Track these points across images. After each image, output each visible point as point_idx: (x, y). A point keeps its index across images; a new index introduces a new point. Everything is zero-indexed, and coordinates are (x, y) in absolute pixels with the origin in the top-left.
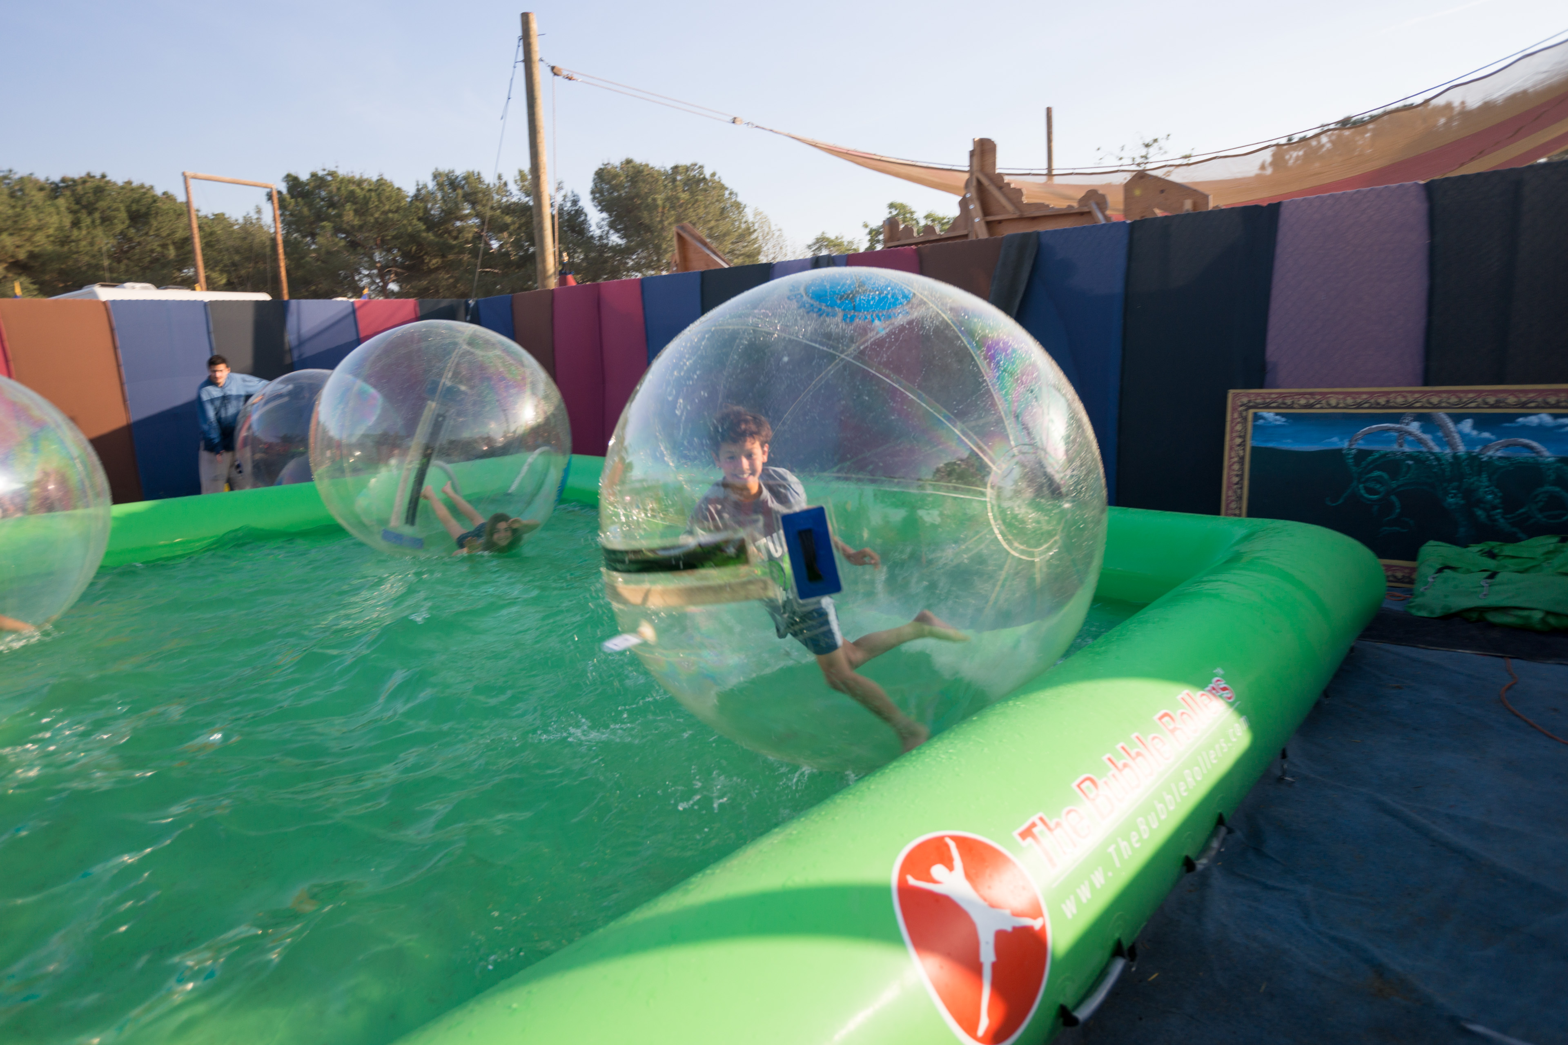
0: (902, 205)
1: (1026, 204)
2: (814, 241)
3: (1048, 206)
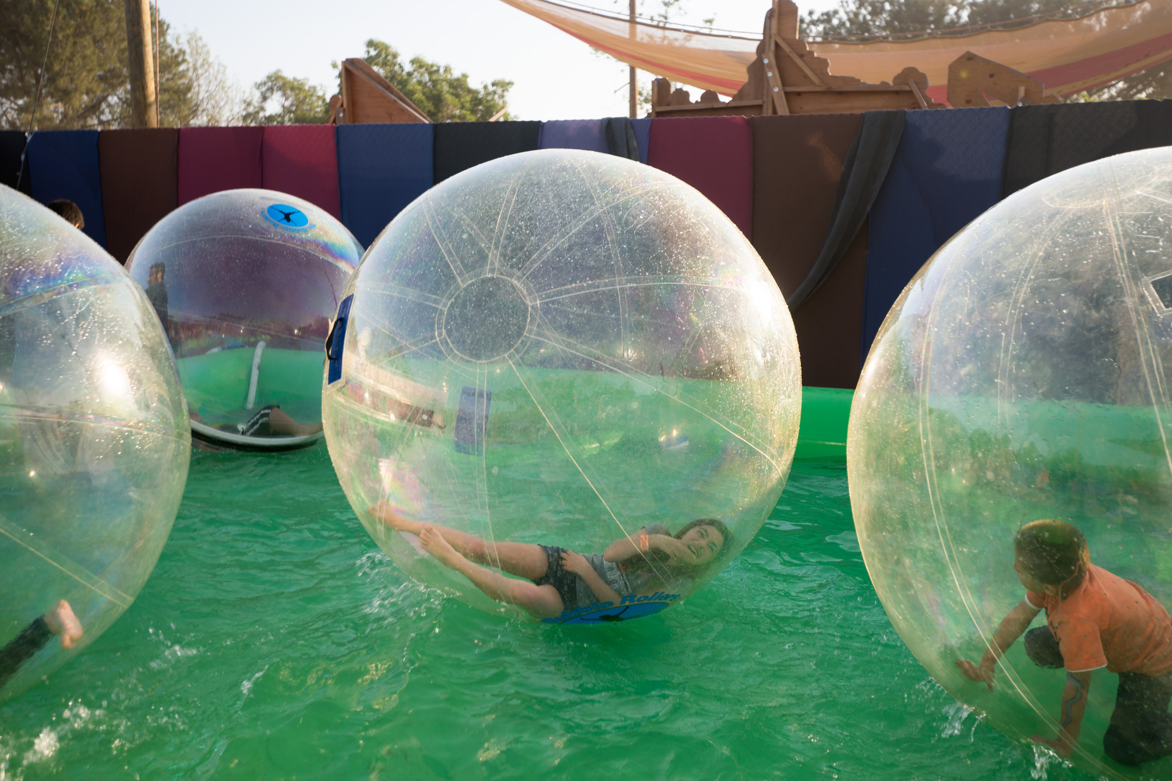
0: (383, 44)
1: (832, 76)
2: (265, 79)
3: (859, 81)
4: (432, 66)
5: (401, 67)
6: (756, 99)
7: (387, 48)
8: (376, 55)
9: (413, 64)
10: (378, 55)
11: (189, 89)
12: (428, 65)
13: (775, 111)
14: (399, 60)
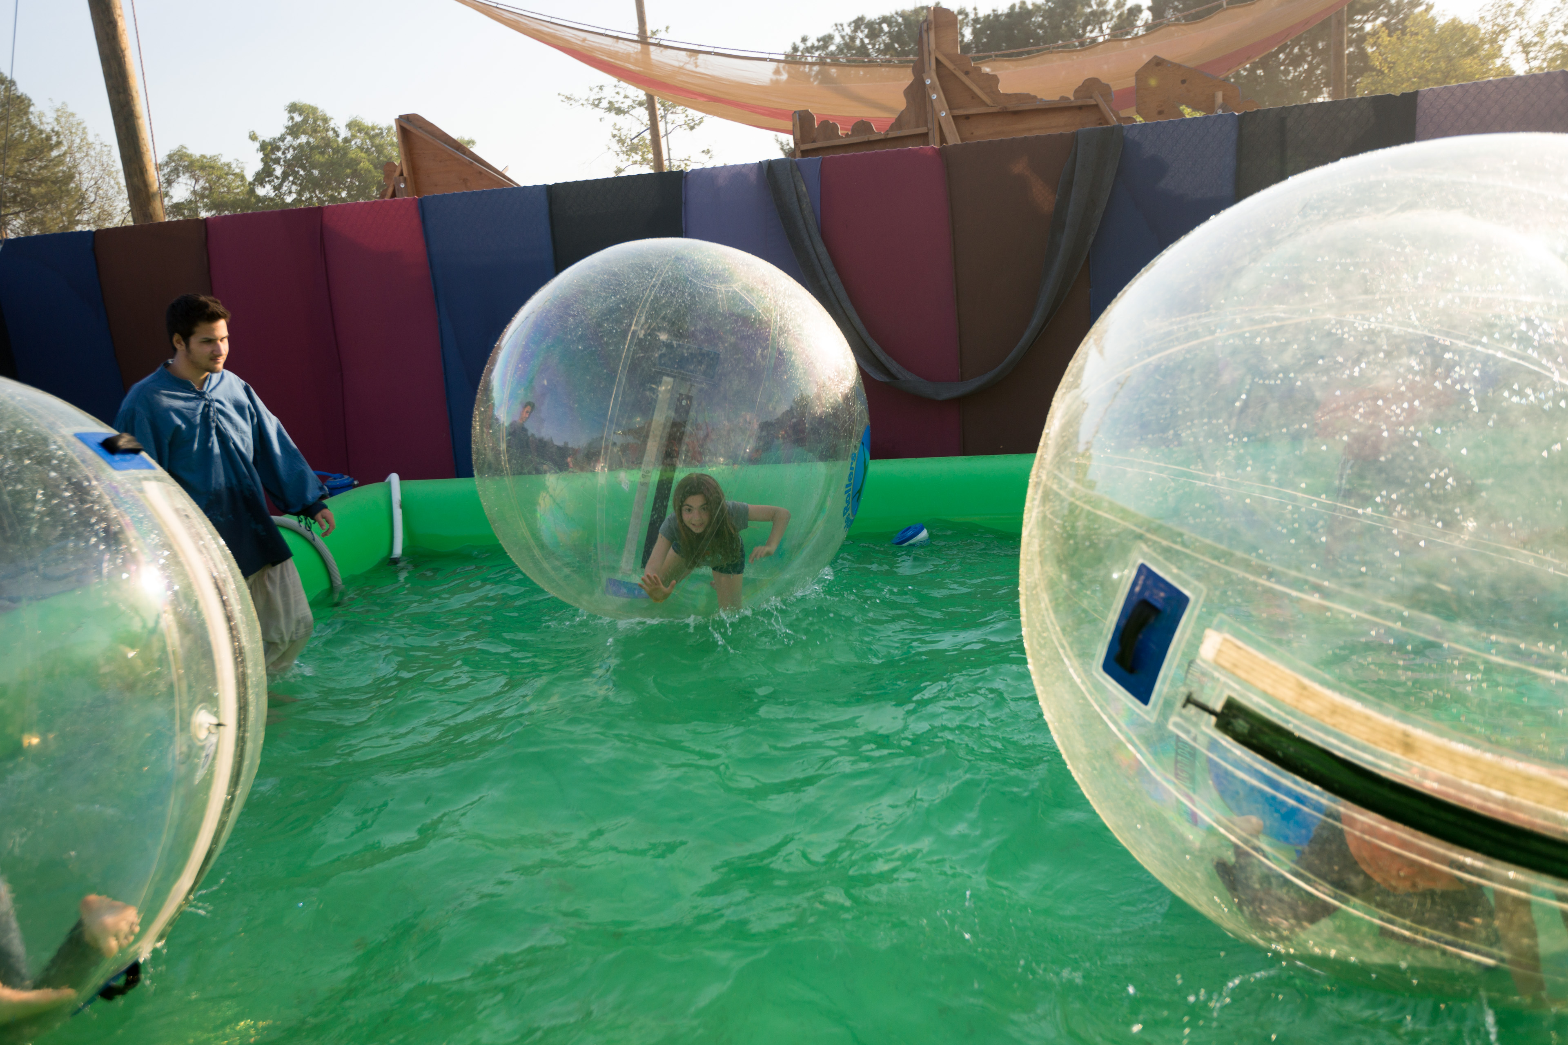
1: (1005, 94)
3: (1035, 97)
4: (373, 129)
5: (335, 132)
6: (918, 126)
7: (314, 110)
8: (302, 121)
9: (350, 129)
10: (305, 121)
11: (70, 177)
12: (368, 128)
13: (943, 139)
14: (332, 124)
